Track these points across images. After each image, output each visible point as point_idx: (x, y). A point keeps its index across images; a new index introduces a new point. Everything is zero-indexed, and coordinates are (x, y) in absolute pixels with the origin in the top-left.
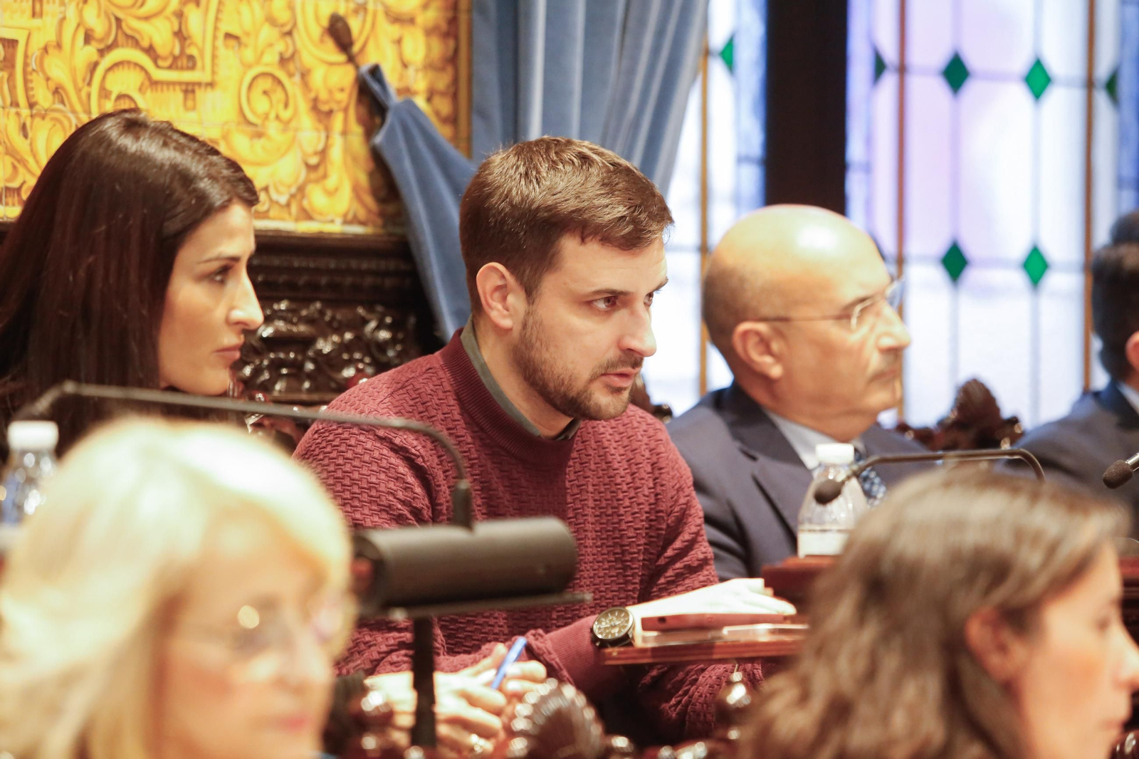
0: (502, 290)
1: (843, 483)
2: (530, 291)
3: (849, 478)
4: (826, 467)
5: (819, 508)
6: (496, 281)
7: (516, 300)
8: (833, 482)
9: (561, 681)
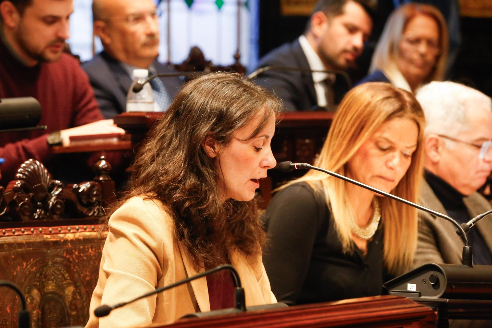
0: (10, 12)
1: (143, 85)
2: (21, 13)
3: (146, 82)
4: (138, 79)
5: (134, 94)
6: (7, 9)
7: (16, 16)
8: (140, 84)
9: (35, 159)
